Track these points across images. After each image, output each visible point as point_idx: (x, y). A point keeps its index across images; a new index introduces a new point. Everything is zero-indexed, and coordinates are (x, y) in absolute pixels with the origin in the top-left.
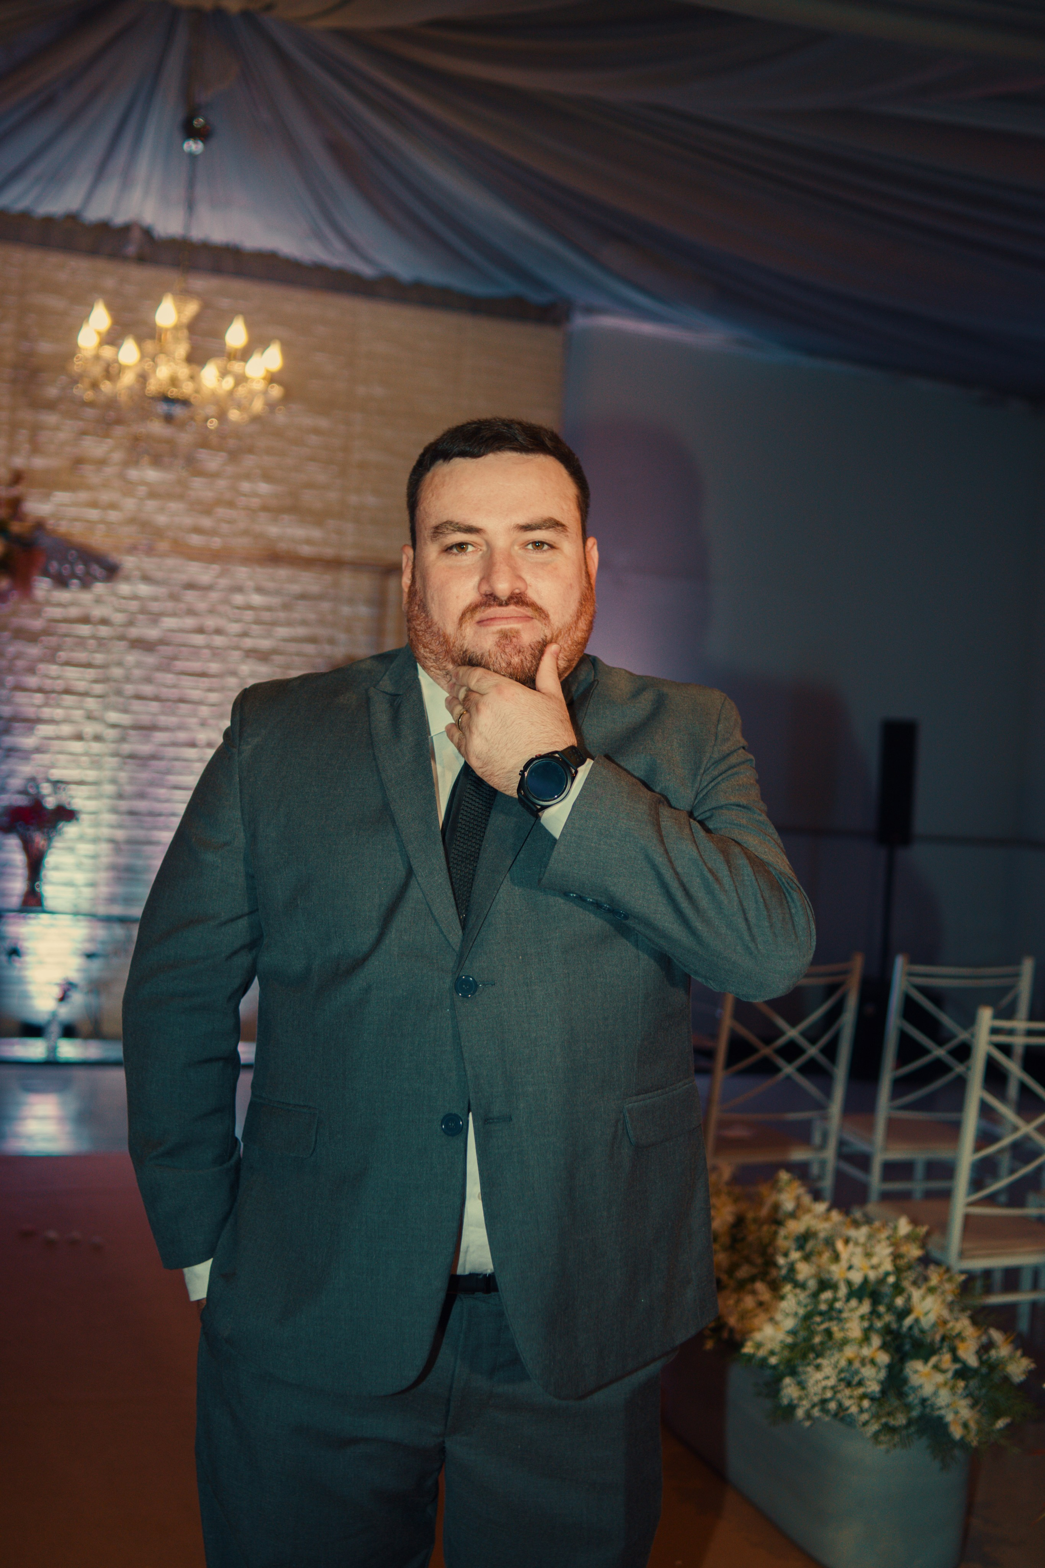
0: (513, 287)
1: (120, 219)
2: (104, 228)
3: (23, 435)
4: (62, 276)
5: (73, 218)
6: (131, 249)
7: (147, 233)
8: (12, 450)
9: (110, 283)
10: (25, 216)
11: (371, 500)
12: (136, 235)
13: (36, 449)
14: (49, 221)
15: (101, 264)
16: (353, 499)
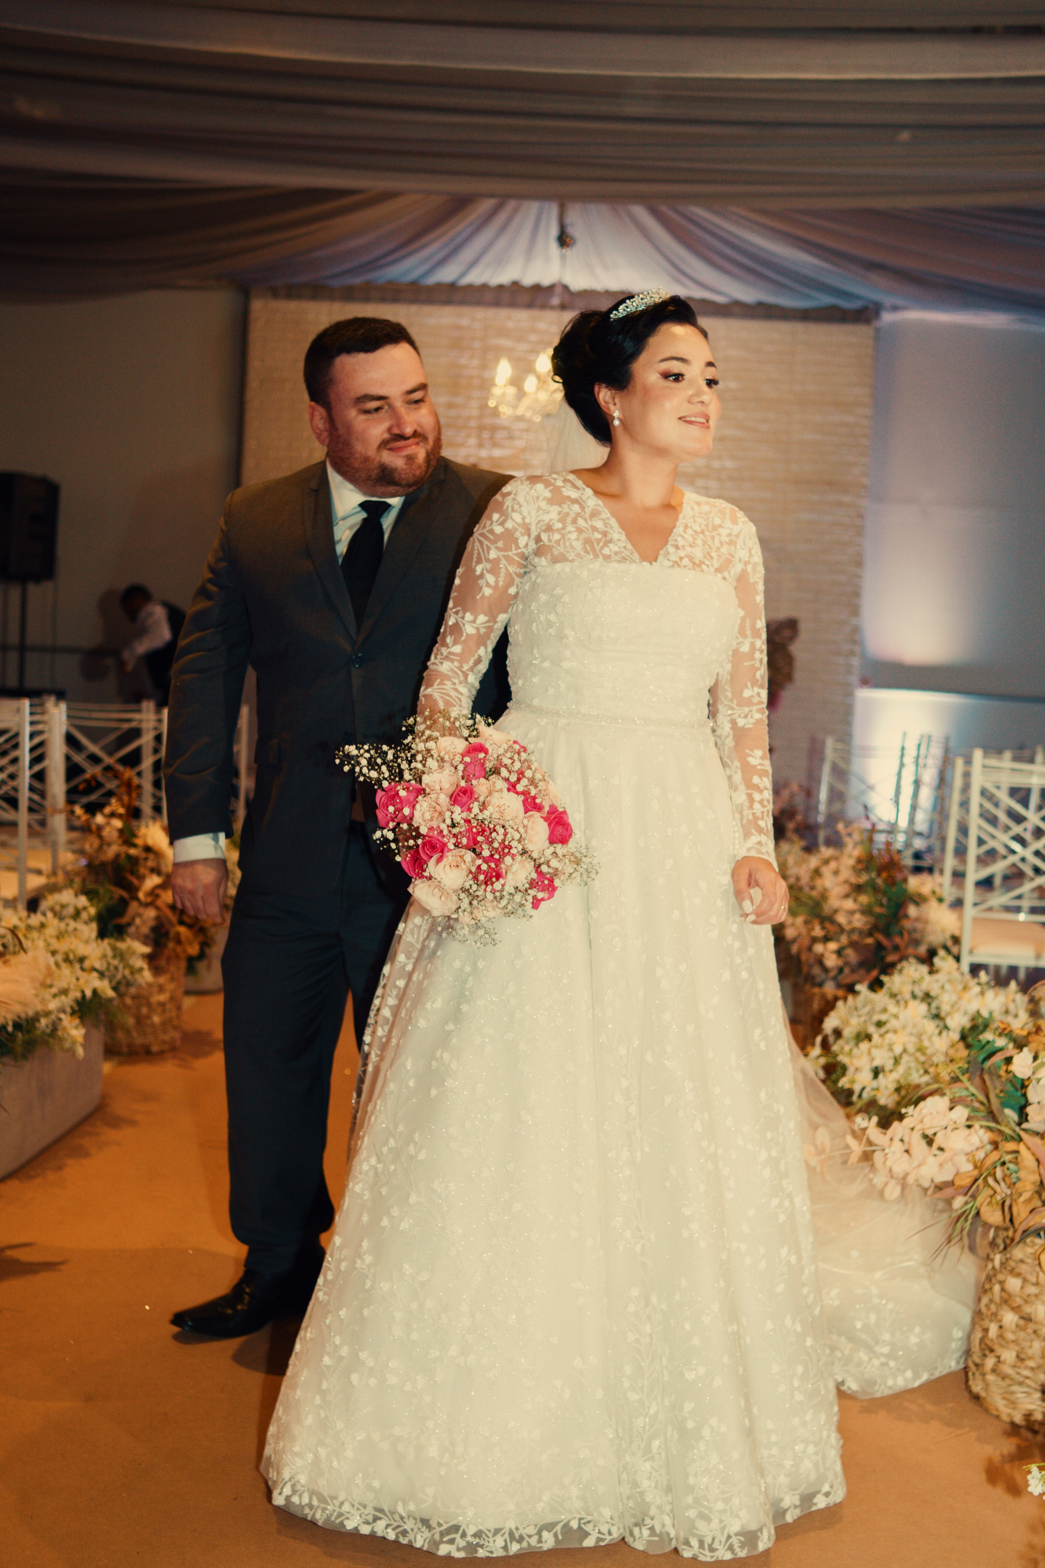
0: (826, 300)
1: (546, 281)
2: (537, 288)
3: (486, 435)
4: (510, 324)
5: (515, 284)
6: (555, 301)
7: (566, 288)
8: (481, 445)
9: (542, 326)
10: (484, 287)
11: (729, 464)
12: (558, 290)
13: (495, 445)
14: (501, 287)
15: (535, 313)
16: (716, 464)
